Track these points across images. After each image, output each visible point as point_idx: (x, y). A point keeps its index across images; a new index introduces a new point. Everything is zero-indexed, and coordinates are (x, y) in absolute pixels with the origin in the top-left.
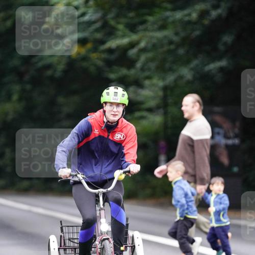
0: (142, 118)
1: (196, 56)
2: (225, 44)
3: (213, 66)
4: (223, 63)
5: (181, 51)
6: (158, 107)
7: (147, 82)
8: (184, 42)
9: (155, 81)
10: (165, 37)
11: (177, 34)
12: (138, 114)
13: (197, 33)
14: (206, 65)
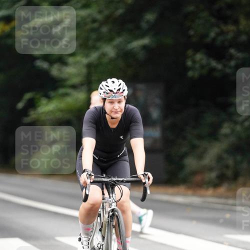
0: (66, 95)
1: (119, 34)
2: (148, 22)
3: (137, 44)
4: (146, 41)
5: (105, 29)
6: (82, 84)
7: (71, 60)
8: (107, 20)
9: (78, 58)
10: (89, 15)
11: (100, 12)
12: (61, 91)
13: (120, 11)
14: (129, 43)
